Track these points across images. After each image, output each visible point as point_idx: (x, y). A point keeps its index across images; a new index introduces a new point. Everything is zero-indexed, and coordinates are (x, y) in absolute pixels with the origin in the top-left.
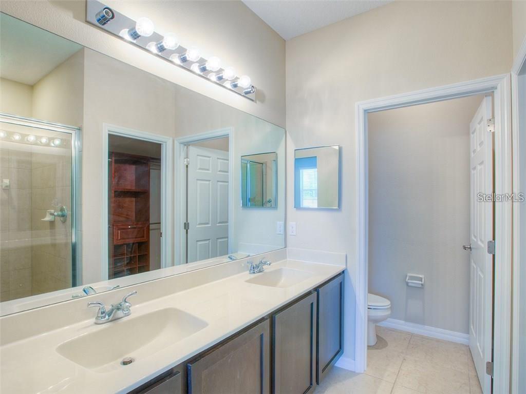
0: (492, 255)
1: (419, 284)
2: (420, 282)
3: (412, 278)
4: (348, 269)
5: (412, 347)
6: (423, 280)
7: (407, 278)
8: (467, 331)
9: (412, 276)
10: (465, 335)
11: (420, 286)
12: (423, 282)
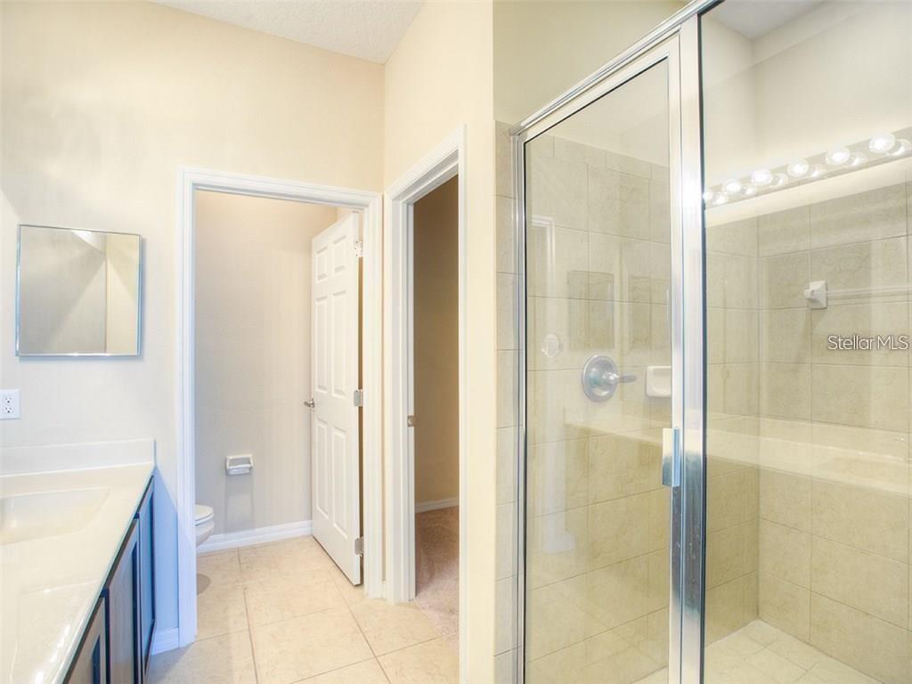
0: (357, 408)
1: (246, 468)
2: (249, 466)
3: (234, 462)
4: (159, 466)
5: (248, 567)
6: (252, 462)
7: (228, 464)
8: (310, 515)
9: (233, 460)
10: (306, 523)
11: (247, 471)
12: (252, 464)
